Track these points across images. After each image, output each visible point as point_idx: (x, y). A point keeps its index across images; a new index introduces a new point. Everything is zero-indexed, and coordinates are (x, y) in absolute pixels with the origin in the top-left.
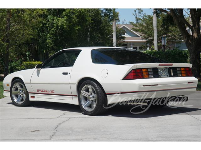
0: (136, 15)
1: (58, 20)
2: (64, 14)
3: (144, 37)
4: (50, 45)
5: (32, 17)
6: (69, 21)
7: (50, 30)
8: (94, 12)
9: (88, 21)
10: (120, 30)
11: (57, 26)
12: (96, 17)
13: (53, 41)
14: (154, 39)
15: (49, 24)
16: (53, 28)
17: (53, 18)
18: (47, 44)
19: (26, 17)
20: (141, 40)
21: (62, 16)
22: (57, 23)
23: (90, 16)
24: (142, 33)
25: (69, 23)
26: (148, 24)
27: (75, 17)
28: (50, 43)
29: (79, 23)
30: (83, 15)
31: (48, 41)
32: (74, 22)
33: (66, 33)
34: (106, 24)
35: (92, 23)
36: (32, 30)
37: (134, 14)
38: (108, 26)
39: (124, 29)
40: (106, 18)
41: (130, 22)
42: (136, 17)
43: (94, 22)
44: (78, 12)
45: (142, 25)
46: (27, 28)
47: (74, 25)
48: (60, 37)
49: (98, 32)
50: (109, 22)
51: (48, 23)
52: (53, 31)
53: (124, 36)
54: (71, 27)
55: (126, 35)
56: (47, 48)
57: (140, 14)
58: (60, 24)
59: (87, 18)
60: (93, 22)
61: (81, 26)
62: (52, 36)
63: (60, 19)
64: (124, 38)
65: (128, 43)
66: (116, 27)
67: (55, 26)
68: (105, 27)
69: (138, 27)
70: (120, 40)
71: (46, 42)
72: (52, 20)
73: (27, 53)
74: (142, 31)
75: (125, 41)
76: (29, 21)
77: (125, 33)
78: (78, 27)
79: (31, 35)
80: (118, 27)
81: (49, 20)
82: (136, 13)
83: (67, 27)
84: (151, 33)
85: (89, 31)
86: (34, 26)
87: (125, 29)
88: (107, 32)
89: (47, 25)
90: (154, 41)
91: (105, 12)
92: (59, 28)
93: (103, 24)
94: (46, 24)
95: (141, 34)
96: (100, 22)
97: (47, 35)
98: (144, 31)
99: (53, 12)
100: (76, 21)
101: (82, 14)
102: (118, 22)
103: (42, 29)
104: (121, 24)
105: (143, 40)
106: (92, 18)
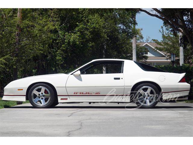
0: (163, 32)
1: (69, 36)
2: (77, 30)
3: (169, 57)
4: (60, 62)
5: (43, 32)
6: (82, 37)
7: (61, 46)
8: (110, 28)
9: (103, 37)
10: (141, 48)
11: (69, 42)
12: (112, 34)
13: (63, 58)
14: (180, 59)
15: (59, 40)
16: (64, 44)
17: (64, 33)
18: (56, 61)
19: (37, 32)
20: (166, 60)
21: (74, 32)
22: (69, 39)
23: (105, 33)
24: (166, 52)
25: (82, 39)
26: (173, 43)
27: (88, 33)
28: (60, 60)
29: (93, 40)
30: (98, 31)
31: (58, 58)
32: (87, 38)
33: (78, 50)
34: (123, 41)
35: (107, 40)
36: (42, 46)
37: (160, 31)
38: (125, 43)
39: (146, 48)
40: (124, 35)
41: (153, 40)
42: (163, 35)
43: (110, 39)
44: (91, 28)
45: (167, 43)
46: (37, 44)
47: (87, 41)
48: (71, 54)
49: (115, 50)
50: (128, 39)
51: (59, 38)
52: (64, 47)
53: (146, 55)
54: (84, 43)
55: (149, 55)
56: (57, 65)
57: (168, 30)
58: (72, 40)
59: (102, 35)
60: (108, 38)
61: (94, 43)
62: (62, 52)
63: (72, 34)
64: (146, 58)
65: (151, 63)
66: (137, 45)
67: (66, 42)
68: (122, 45)
69: (163, 46)
70: (142, 59)
71: (56, 59)
72: (63, 35)
73: (34, 71)
74: (167, 50)
75: (147, 61)
76: (40, 36)
77: (148, 52)
78: (92, 43)
79: (41, 50)
80: (140, 46)
81: (59, 36)
82: (163, 30)
83: (79, 43)
84: (177, 52)
85: (104, 48)
86: (45, 41)
87: (148, 48)
88: (125, 50)
89: (58, 41)
90: (180, 61)
91: (123, 29)
92: (71, 44)
93: (120, 42)
94: (56, 40)
95: (166, 54)
96: (117, 39)
97: (57, 51)
98: (169, 50)
99: (64, 27)
100: (90, 37)
101: (96, 30)
102: (141, 40)
103: (52, 44)
104: (145, 42)
105: (168, 60)
106: (108, 34)
